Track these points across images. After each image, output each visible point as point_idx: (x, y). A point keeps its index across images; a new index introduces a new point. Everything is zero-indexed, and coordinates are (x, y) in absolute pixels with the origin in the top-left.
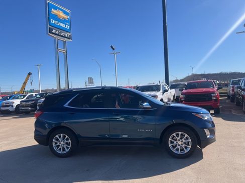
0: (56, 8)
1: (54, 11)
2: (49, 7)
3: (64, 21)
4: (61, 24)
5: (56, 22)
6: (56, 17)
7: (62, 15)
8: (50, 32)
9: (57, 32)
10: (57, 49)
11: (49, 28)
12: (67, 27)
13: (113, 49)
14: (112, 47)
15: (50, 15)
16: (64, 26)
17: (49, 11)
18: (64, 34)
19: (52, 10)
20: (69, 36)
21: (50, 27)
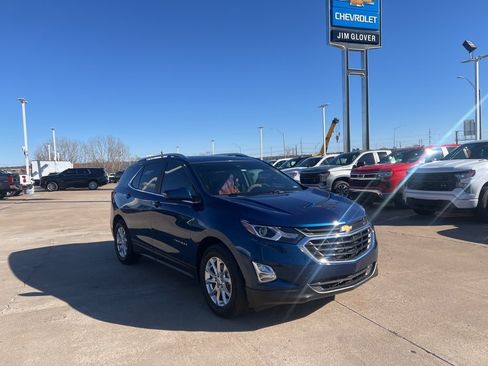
3: (365, 9)
4: (357, 18)
5: (345, 17)
6: (347, 6)
8: (332, 40)
9: (347, 36)
10: (346, 70)
11: (332, 32)
12: (372, 20)
13: (470, 49)
14: (466, 45)
15: (333, 6)
16: (365, 20)
18: (363, 37)
20: (374, 38)
21: (334, 28)
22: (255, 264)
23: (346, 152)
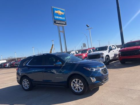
0: (57, 10)
1: (56, 12)
2: (53, 10)
3: (62, 16)
4: (60, 18)
5: (57, 17)
6: (57, 15)
7: (60, 12)
8: (55, 23)
9: (58, 22)
10: (59, 31)
11: (54, 21)
12: (64, 18)
13: (88, 27)
14: (87, 25)
15: (54, 14)
16: (62, 18)
17: (54, 12)
18: (62, 23)
19: (55, 11)
20: (65, 23)
22: (91, 78)
23: (61, 52)
